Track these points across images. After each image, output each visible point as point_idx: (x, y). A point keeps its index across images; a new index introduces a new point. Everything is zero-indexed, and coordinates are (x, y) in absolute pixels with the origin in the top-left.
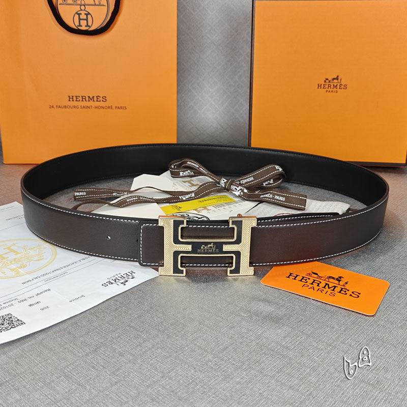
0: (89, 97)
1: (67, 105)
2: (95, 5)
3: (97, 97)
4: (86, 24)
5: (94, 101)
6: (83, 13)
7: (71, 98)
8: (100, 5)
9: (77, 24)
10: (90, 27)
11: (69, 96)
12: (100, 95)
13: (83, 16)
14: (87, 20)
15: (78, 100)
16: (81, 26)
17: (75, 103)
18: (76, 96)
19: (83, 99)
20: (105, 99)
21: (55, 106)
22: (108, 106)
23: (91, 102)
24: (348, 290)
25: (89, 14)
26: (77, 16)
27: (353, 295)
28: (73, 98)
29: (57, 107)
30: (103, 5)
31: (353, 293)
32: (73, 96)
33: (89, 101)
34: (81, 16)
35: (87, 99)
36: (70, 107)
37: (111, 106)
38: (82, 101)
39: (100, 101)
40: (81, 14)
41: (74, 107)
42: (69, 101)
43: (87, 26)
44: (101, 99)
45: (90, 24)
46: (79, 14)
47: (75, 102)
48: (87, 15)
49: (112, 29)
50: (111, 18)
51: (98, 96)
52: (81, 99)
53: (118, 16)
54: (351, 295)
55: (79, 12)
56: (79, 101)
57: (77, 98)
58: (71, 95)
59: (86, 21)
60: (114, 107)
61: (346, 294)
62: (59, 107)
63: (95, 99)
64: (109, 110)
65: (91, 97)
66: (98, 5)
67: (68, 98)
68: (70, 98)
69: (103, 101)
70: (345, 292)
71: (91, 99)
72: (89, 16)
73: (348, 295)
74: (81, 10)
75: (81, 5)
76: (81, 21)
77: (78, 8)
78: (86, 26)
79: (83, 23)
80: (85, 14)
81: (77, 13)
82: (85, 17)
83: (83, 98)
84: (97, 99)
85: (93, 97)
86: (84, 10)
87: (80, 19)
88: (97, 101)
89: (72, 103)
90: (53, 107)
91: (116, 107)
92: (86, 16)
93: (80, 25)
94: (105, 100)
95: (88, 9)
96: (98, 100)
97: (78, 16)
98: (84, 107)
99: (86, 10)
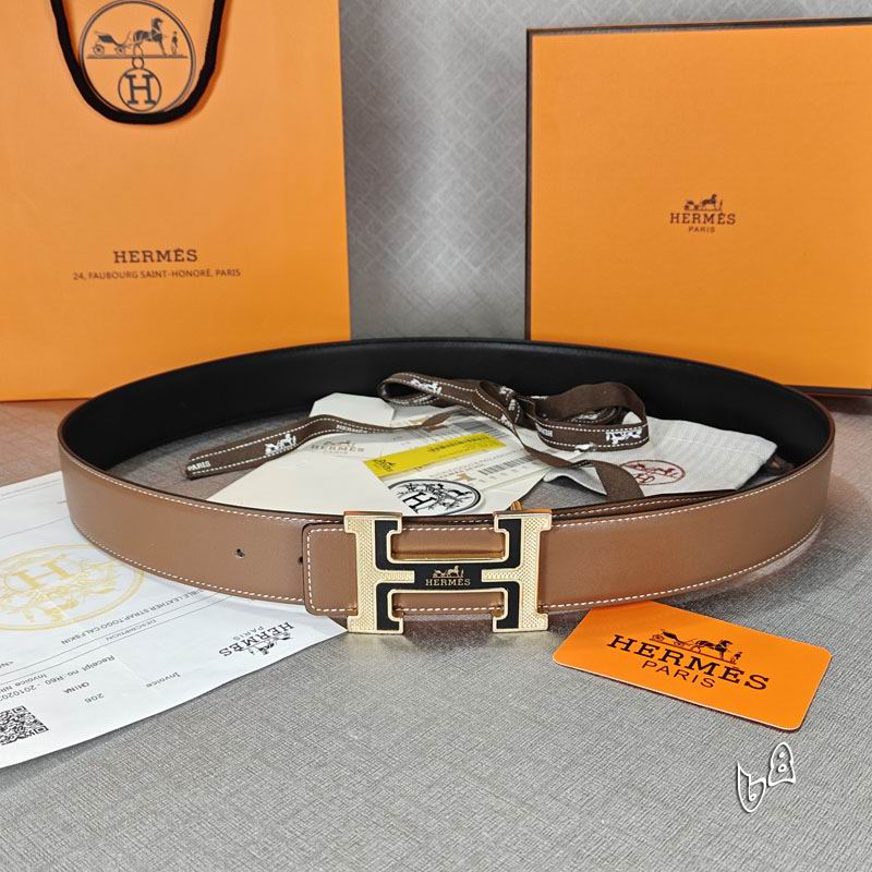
0: (159, 252)
1: (111, 271)
3: (176, 252)
4: (146, 98)
5: (169, 260)
6: (139, 73)
7: (119, 257)
8: (175, 56)
10: (155, 103)
11: (116, 253)
12: (181, 248)
13: (140, 81)
14: (148, 88)
15: (135, 259)
16: (137, 102)
17: (130, 267)
18: (131, 252)
20: (193, 255)
21: (86, 275)
22: (199, 269)
23: (164, 262)
24: (742, 673)
25: (152, 75)
26: (126, 82)
27: (752, 683)
28: (124, 257)
29: (90, 275)
30: (181, 57)
31: (752, 678)
32: (123, 253)
33: (159, 261)
35: (155, 256)
36: (119, 275)
37: (208, 271)
38: (145, 261)
39: (183, 260)
40: (135, 76)
41: (128, 274)
42: (117, 261)
43: (149, 101)
44: (185, 255)
45: (154, 97)
46: (131, 78)
48: (147, 78)
49: (202, 107)
50: (199, 83)
51: (179, 250)
52: (141, 256)
53: (215, 81)
54: (747, 684)
56: (138, 261)
58: (119, 250)
59: (145, 92)
60: (213, 272)
61: (737, 681)
62: (96, 276)
64: (204, 278)
65: (163, 253)
66: (170, 57)
67: (114, 256)
68: (117, 256)
69: (189, 259)
70: (735, 676)
71: (163, 256)
72: (153, 81)
73: (742, 682)
74: (135, 68)
75: (134, 58)
76: (136, 92)
77: (128, 64)
78: (146, 102)
79: (141, 95)
80: (144, 76)
82: (143, 83)
83: (147, 255)
85: (168, 252)
86: (142, 68)
87: (133, 88)
88: (176, 260)
89: (122, 268)
90: (81, 276)
93: (133, 101)
94: (192, 258)
95: (150, 64)
96: (179, 258)
97: (128, 81)
98: (148, 274)
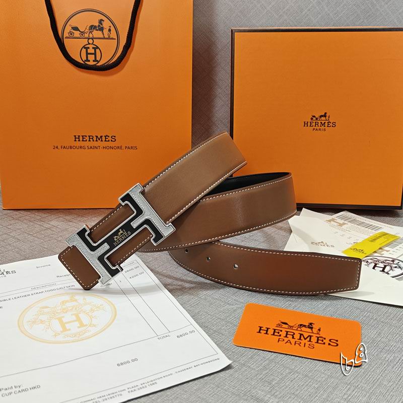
2: (104, 38)
9: (84, 59)
19: (90, 138)
34: (88, 50)
47: (81, 142)
55: (86, 46)
57: (83, 138)
63: (104, 138)
81: (84, 47)
84: (106, 138)
91: (126, 147)
92: (93, 50)
99: (94, 43)
